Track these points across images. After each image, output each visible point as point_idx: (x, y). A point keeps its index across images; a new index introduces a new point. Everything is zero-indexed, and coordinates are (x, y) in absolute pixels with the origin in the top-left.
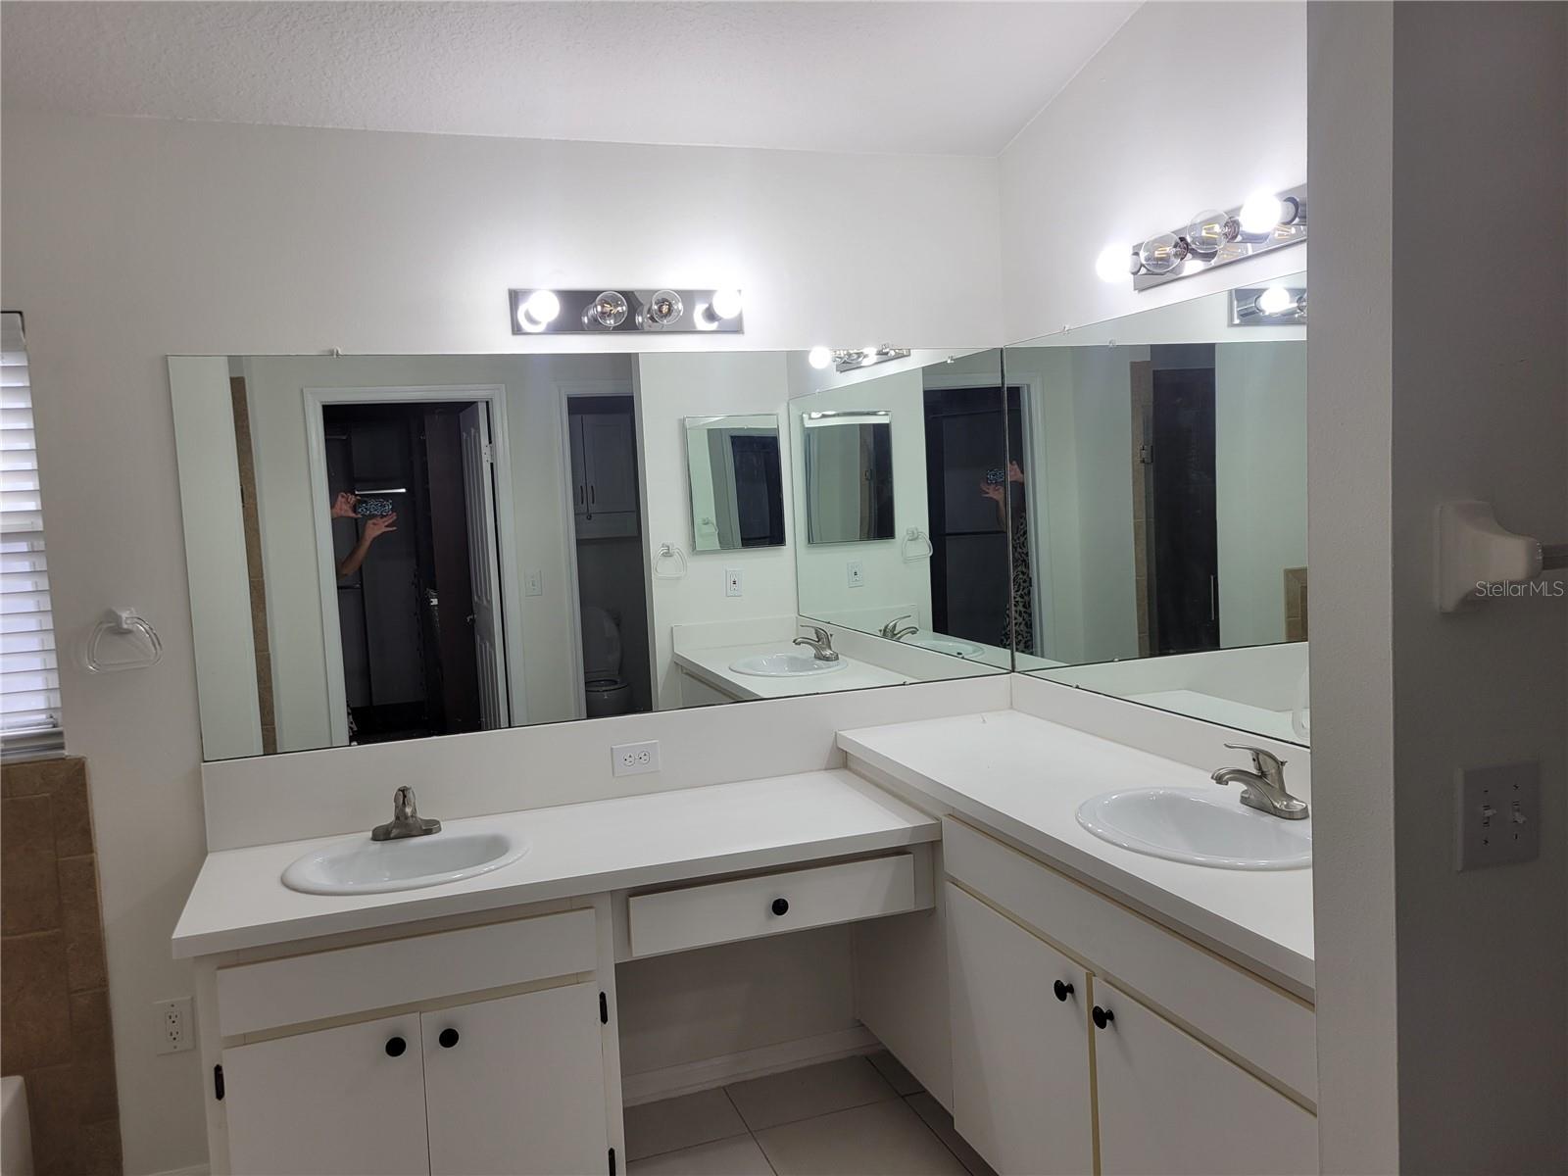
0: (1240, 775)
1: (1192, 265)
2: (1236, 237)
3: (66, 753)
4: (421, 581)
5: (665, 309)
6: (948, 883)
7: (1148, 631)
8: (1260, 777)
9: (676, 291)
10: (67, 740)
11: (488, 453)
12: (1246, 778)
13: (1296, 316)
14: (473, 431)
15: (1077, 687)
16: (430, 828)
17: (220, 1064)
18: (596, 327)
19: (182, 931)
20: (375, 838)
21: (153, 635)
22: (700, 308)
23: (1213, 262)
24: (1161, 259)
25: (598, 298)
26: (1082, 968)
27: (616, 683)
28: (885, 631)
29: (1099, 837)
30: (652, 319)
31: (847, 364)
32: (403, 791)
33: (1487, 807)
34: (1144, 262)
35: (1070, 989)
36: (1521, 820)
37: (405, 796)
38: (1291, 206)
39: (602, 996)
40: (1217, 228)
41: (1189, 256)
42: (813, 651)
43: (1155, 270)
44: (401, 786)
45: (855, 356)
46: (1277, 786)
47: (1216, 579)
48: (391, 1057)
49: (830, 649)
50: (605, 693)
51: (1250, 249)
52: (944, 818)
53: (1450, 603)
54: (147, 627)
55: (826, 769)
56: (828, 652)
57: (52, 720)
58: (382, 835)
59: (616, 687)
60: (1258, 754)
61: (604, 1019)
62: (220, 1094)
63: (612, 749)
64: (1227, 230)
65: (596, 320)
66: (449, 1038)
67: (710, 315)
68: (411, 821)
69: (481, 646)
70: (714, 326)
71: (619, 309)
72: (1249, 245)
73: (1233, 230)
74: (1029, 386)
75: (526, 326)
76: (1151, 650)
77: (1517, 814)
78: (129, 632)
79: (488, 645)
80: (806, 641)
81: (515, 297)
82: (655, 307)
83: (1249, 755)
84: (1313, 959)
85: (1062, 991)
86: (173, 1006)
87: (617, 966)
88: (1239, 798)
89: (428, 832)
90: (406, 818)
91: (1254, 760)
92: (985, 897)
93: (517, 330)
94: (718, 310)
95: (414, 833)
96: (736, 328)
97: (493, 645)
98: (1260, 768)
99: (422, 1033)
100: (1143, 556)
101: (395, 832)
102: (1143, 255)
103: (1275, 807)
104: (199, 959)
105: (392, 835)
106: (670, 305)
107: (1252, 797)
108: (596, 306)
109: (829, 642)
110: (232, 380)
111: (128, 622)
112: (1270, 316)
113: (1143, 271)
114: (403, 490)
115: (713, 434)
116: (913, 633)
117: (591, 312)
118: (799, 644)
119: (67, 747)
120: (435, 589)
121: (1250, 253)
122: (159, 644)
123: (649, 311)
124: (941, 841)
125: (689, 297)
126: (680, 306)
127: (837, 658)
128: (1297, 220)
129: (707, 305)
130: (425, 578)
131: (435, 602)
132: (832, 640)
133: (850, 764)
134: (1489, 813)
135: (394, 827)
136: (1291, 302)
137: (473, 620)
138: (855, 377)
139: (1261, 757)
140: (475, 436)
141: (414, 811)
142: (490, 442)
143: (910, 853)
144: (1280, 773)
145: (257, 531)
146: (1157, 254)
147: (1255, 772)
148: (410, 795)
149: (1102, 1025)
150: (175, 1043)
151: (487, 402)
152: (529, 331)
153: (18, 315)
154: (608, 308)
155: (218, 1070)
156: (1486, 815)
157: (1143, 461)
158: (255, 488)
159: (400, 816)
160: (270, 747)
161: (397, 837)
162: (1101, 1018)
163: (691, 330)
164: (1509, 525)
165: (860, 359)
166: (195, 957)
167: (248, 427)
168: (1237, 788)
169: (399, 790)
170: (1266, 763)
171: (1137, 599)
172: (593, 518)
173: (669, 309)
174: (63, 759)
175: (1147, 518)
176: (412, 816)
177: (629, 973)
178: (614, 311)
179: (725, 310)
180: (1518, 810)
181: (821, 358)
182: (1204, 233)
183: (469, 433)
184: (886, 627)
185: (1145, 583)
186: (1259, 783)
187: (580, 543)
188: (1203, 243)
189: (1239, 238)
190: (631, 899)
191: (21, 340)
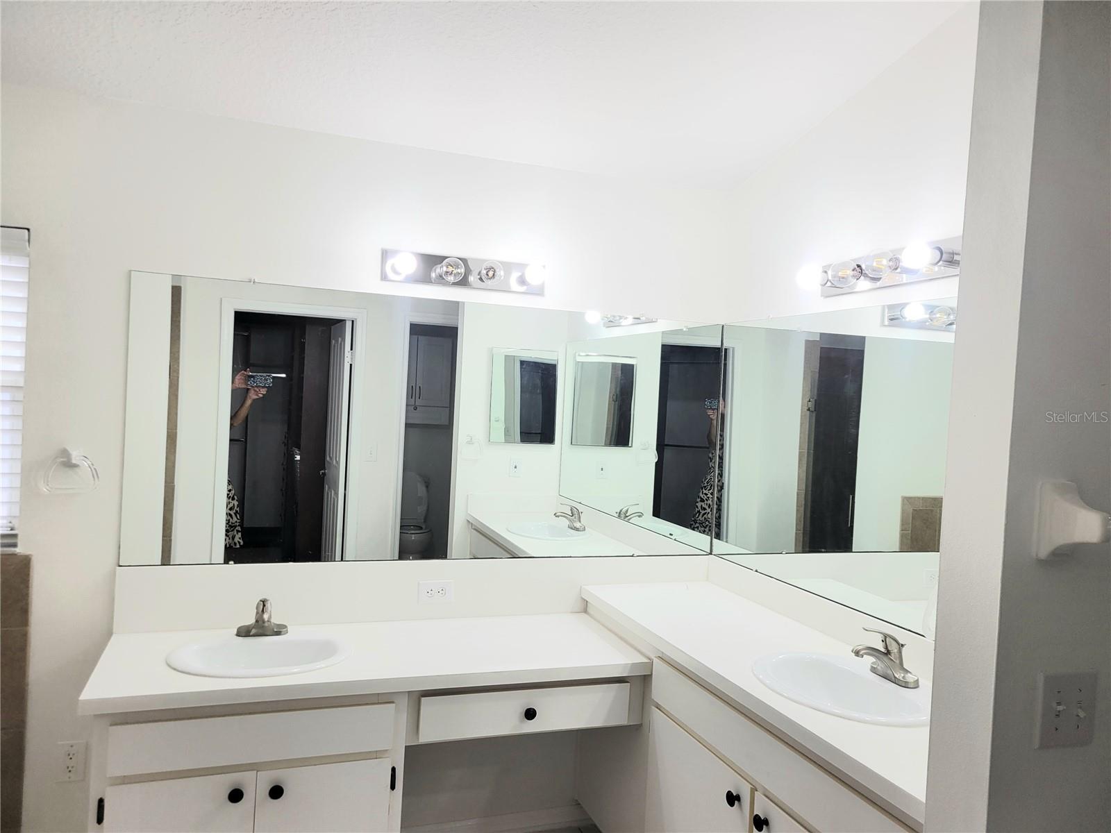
0: (872, 651)
1: (864, 284)
2: (896, 269)
3: (18, 550)
4: (289, 442)
5: (491, 274)
6: (653, 707)
7: (802, 529)
8: (886, 654)
9: (500, 262)
10: (20, 541)
11: (350, 357)
12: (877, 654)
13: (927, 324)
14: (340, 339)
15: (756, 571)
16: (278, 631)
17: (103, 798)
18: (441, 280)
19: (88, 694)
20: (238, 635)
21: (94, 471)
22: (515, 276)
23: (879, 284)
24: (843, 278)
25: (444, 262)
26: (748, 784)
27: (421, 528)
28: (620, 513)
29: (767, 686)
30: (481, 279)
31: (611, 323)
32: (263, 602)
33: (1059, 704)
34: (830, 278)
35: (738, 798)
36: (1082, 714)
37: (264, 606)
38: (938, 254)
39: (393, 770)
40: (885, 262)
41: (862, 277)
42: (568, 523)
43: (835, 285)
44: (261, 598)
45: (618, 318)
46: (898, 662)
47: (853, 498)
48: (231, 804)
49: (580, 521)
50: (413, 535)
51: (905, 278)
52: (655, 659)
53: (1044, 552)
54: (89, 462)
55: (572, 612)
56: (578, 525)
57: (10, 525)
58: (244, 632)
59: (421, 531)
60: (886, 637)
61: (393, 787)
62: (100, 820)
63: (419, 583)
64: (891, 263)
65: (441, 276)
66: (276, 792)
67: (522, 281)
68: (266, 624)
69: (328, 494)
70: (523, 289)
71: (459, 271)
72: (904, 275)
73: (895, 266)
74: (733, 348)
75: (391, 275)
76: (803, 548)
77: (1079, 710)
78: (76, 466)
79: (333, 492)
80: (564, 515)
81: (385, 254)
82: (485, 272)
83: (880, 637)
84: (925, 802)
85: (732, 799)
86: (72, 746)
87: (407, 747)
88: (870, 667)
89: (278, 633)
90: (264, 622)
91: (883, 641)
92: (680, 721)
93: (384, 277)
94: (528, 278)
95: (268, 634)
96: (539, 292)
97: (337, 494)
98: (886, 648)
99: (256, 787)
100: (804, 475)
101: (253, 631)
102: (830, 273)
103: (895, 677)
104: (96, 716)
105: (251, 634)
106: (495, 271)
107: (879, 668)
108: (442, 267)
109: (580, 517)
110: (173, 287)
111: (77, 458)
112: (910, 322)
113: (829, 284)
114: (284, 375)
115: (509, 359)
116: (640, 516)
117: (438, 270)
118: (558, 516)
119: (19, 545)
120: (299, 448)
121: (905, 281)
122: (97, 474)
123: (479, 273)
124: (651, 675)
125: (508, 267)
126: (502, 273)
127: (584, 530)
128: (941, 263)
129: (520, 274)
130: (293, 438)
131: (298, 458)
132: (582, 516)
133: (589, 610)
134: (1060, 708)
135: (253, 627)
136: (926, 314)
137: (324, 474)
138: (616, 332)
139: (887, 639)
140: (341, 344)
141: (270, 617)
142: (351, 349)
143: (628, 682)
144: (900, 652)
145: (177, 396)
146: (840, 274)
147: (883, 650)
148: (268, 605)
149: (760, 829)
150: (70, 774)
151: (353, 321)
152: (393, 279)
153: (26, 231)
154: (450, 269)
155: (101, 802)
156: (1058, 710)
157: (809, 410)
158: (178, 366)
159: (259, 621)
160: (166, 560)
161: (254, 636)
162: (760, 823)
163: (508, 291)
164: (1091, 503)
165: (621, 320)
166: (95, 715)
167: (179, 322)
168: (869, 660)
169: (261, 601)
170: (891, 645)
171: (797, 506)
172: (418, 409)
173: (494, 275)
174: (15, 555)
175: (808, 450)
176: (268, 621)
177: (415, 754)
178: (455, 272)
179: (533, 278)
180: (1081, 708)
181: (593, 317)
182: (875, 264)
183: (337, 341)
184: (621, 511)
185: (803, 496)
186: (885, 659)
187: (407, 425)
188: (874, 270)
189: (899, 270)
190: (423, 698)
191: (26, 249)
